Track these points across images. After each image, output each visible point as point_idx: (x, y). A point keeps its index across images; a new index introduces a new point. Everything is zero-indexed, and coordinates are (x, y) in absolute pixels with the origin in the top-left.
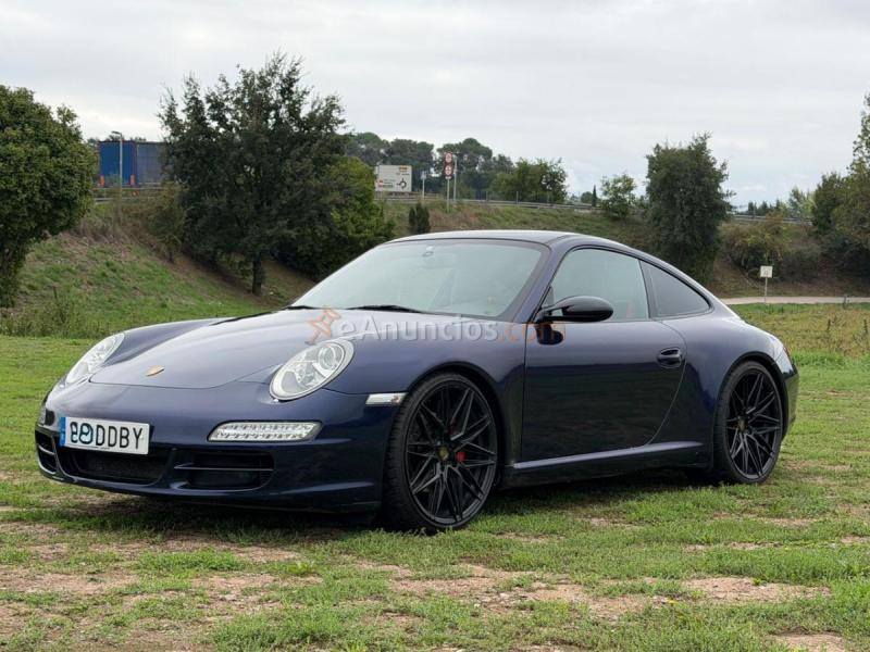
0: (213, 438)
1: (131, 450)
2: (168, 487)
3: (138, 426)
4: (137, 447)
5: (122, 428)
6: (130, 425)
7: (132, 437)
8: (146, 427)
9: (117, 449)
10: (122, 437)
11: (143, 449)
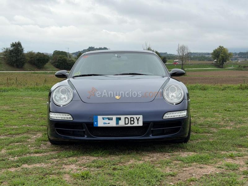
0: (164, 118)
1: (136, 124)
2: (149, 136)
3: (138, 116)
4: (138, 124)
5: (131, 118)
6: (135, 116)
7: (136, 121)
8: (141, 117)
9: (129, 125)
10: (131, 121)
11: (141, 124)
